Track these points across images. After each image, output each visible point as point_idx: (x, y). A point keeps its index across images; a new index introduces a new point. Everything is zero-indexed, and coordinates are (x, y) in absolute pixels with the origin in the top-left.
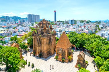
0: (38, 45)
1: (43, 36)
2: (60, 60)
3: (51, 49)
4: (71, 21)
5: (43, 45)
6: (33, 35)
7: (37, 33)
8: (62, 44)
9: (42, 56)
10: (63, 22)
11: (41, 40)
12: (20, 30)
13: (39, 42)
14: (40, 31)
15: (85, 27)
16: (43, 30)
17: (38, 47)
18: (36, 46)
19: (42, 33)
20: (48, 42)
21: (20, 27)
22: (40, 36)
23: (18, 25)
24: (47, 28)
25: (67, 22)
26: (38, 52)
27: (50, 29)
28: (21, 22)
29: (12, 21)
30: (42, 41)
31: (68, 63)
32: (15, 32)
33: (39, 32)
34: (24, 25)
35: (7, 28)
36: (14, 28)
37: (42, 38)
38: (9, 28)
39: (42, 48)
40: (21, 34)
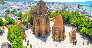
0: (37, 25)
1: (41, 17)
2: (57, 39)
3: (47, 28)
4: (52, 2)
5: (41, 25)
6: (33, 14)
7: (36, 13)
8: (58, 24)
9: (40, 36)
10: (47, 3)
11: (39, 20)
12: (24, 7)
13: (38, 22)
14: (39, 11)
15: (59, 6)
16: (42, 11)
17: (37, 27)
18: (36, 25)
19: (41, 14)
20: (45, 22)
21: (24, 5)
22: (39, 16)
23: (23, 4)
24: (44, 8)
25: (50, 3)
26: (37, 31)
27: (46, 10)
28: (24, 2)
29: (20, 2)
30: (41, 21)
31: (63, 41)
32: (21, 8)
33: (37, 12)
34: (26, 4)
35: (18, 6)
36: (21, 6)
37: (40, 18)
38: (19, 6)
39: (41, 28)
40: (25, 10)
